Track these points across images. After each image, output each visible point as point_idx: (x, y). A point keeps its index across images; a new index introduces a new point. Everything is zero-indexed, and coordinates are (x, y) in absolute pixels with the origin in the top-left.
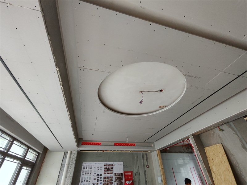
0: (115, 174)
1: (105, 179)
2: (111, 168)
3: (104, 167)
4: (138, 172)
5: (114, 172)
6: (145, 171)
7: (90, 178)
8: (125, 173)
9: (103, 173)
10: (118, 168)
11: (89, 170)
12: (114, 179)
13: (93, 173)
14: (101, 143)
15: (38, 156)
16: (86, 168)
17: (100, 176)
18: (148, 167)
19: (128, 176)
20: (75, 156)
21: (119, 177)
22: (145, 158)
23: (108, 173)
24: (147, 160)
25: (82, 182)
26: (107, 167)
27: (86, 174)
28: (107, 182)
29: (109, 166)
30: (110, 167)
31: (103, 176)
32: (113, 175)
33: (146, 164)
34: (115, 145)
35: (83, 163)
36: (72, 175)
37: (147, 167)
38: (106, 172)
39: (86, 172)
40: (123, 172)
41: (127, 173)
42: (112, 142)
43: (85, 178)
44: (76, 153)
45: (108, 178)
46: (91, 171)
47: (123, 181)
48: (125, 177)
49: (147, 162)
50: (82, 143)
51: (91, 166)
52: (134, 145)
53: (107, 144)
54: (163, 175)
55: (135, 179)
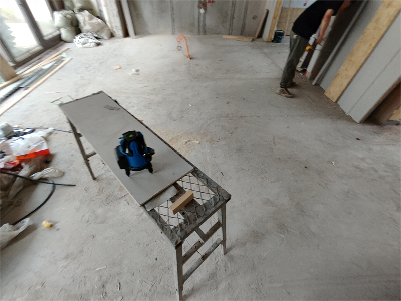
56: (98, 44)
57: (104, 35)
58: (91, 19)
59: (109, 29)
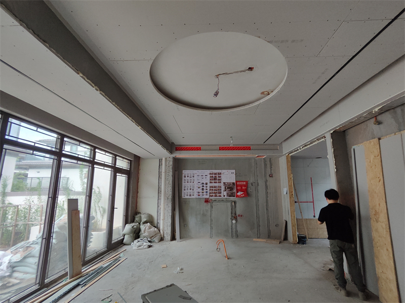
0: (224, 183)
1: (212, 188)
2: (219, 177)
3: (209, 176)
4: (256, 182)
5: (223, 181)
6: (266, 181)
7: (193, 187)
8: (238, 183)
9: (208, 182)
10: (229, 176)
11: (192, 178)
12: (223, 188)
13: (196, 182)
14: (200, 148)
15: (131, 163)
16: (188, 176)
17: (205, 185)
18: (272, 176)
19: (241, 186)
20: (171, 163)
21: (230, 187)
22: (268, 166)
23: (216, 183)
24: (271, 168)
25: (185, 190)
26: (214, 176)
27: (188, 182)
28: (214, 191)
29: (216, 174)
30: (217, 176)
31: (209, 185)
32: (222, 184)
33: (268, 172)
34: (220, 150)
35: (183, 171)
36: (171, 183)
37: (270, 176)
38: (213, 181)
39: (188, 180)
40: (235, 182)
41: (240, 183)
42: (215, 145)
43: (188, 187)
44: (171, 160)
45: (215, 187)
46: (194, 180)
47: (235, 191)
48: (237, 187)
49: (271, 170)
50: (176, 148)
51: (193, 174)
52: (249, 149)
53: (210, 148)
54: (289, 186)
55: (251, 189)
56: (150, 246)
57: (156, 239)
58: (150, 228)
59: (161, 235)
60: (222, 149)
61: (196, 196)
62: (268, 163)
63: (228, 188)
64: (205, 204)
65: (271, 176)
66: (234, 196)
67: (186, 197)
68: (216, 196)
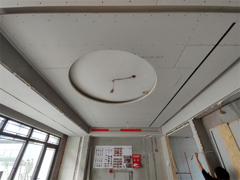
0: (124, 156)
1: (115, 160)
2: (121, 151)
3: (114, 150)
4: (147, 155)
6: (154, 155)
7: (102, 159)
8: (134, 156)
9: (113, 155)
10: (127, 151)
11: (102, 152)
12: (123, 160)
13: (104, 155)
14: (108, 129)
15: (60, 140)
16: (99, 151)
17: (110, 158)
19: (136, 158)
20: (88, 140)
22: (154, 143)
23: (117, 156)
24: (156, 144)
25: (96, 161)
26: (117, 150)
27: (98, 155)
28: (116, 163)
30: (119, 150)
31: (113, 157)
32: (122, 157)
33: (155, 148)
34: (121, 131)
35: (96, 146)
36: (86, 155)
39: (99, 153)
40: (131, 155)
41: (136, 156)
42: (118, 128)
43: (98, 159)
44: (88, 138)
45: (117, 159)
47: (132, 162)
48: (133, 159)
49: (156, 146)
50: (92, 129)
51: (103, 149)
52: (140, 130)
53: (114, 130)
54: (170, 159)
55: (143, 161)
60: (122, 130)
61: (103, 167)
62: (154, 141)
63: (127, 160)
64: (110, 174)
65: (157, 151)
66: (131, 167)
67: (96, 167)
68: (118, 167)
